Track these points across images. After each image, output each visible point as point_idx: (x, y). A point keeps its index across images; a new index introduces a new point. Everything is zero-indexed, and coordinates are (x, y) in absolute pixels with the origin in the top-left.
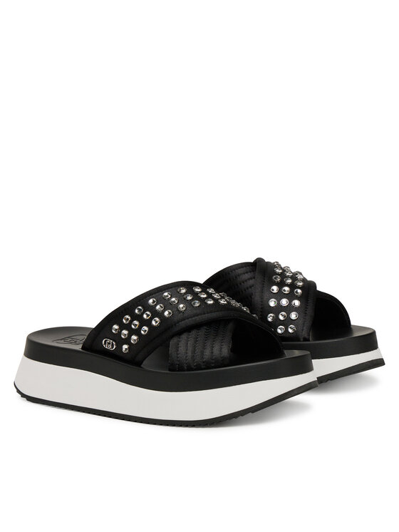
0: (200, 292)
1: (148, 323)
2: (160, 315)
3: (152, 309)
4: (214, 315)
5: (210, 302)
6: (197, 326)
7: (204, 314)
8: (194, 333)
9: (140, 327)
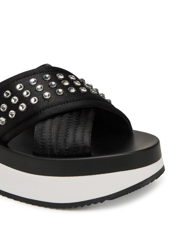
0: (63, 79)
1: (15, 107)
2: (27, 101)
3: (19, 94)
4: (77, 104)
5: (73, 90)
6: (61, 114)
7: (67, 102)
8: (57, 119)
9: (8, 110)
